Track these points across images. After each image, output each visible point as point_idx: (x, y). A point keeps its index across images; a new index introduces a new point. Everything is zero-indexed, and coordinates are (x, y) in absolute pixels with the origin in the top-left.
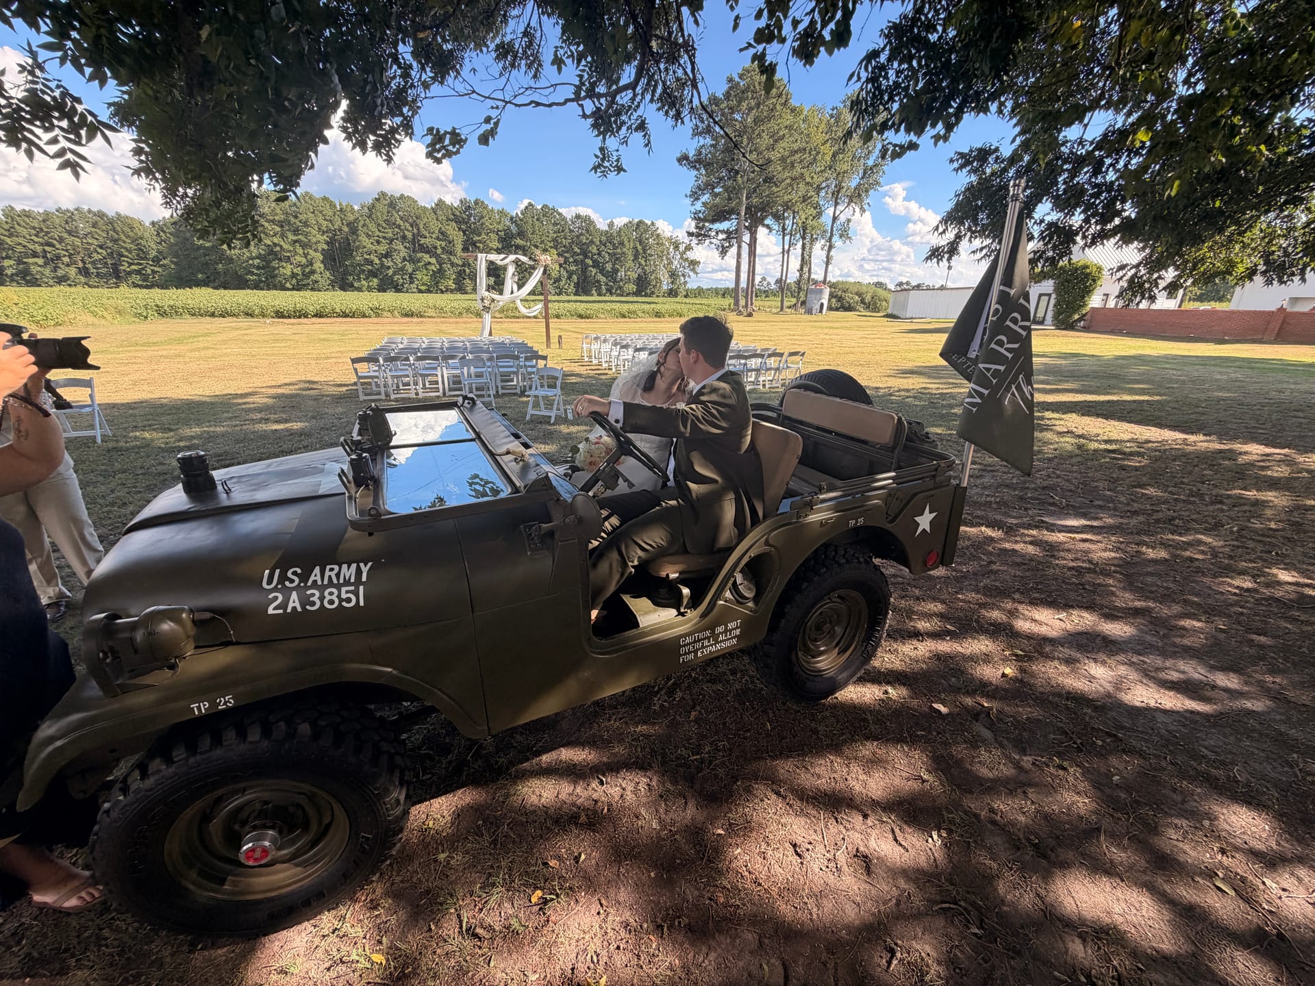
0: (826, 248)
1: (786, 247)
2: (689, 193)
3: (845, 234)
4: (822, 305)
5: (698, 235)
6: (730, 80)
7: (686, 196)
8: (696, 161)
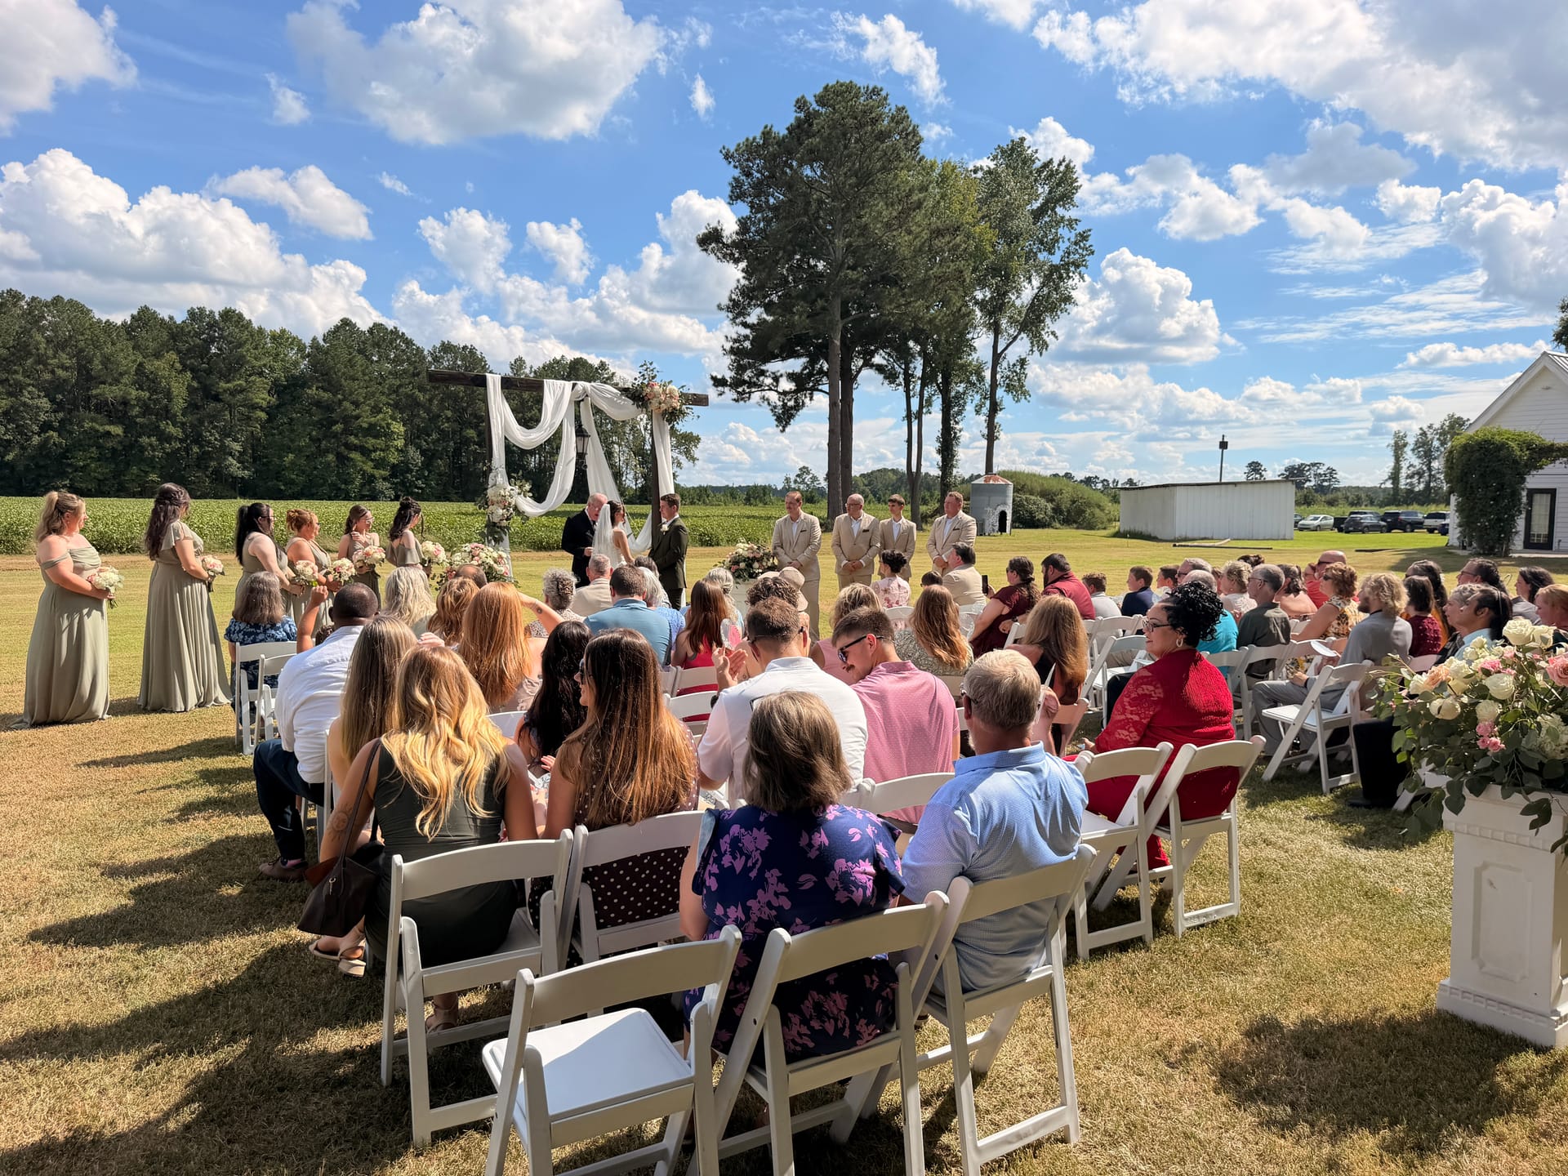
0: (985, 410)
1: (915, 407)
2: (725, 302)
3: (1017, 387)
4: (1003, 515)
5: (737, 383)
6: (801, 104)
7: (719, 307)
8: (735, 244)
